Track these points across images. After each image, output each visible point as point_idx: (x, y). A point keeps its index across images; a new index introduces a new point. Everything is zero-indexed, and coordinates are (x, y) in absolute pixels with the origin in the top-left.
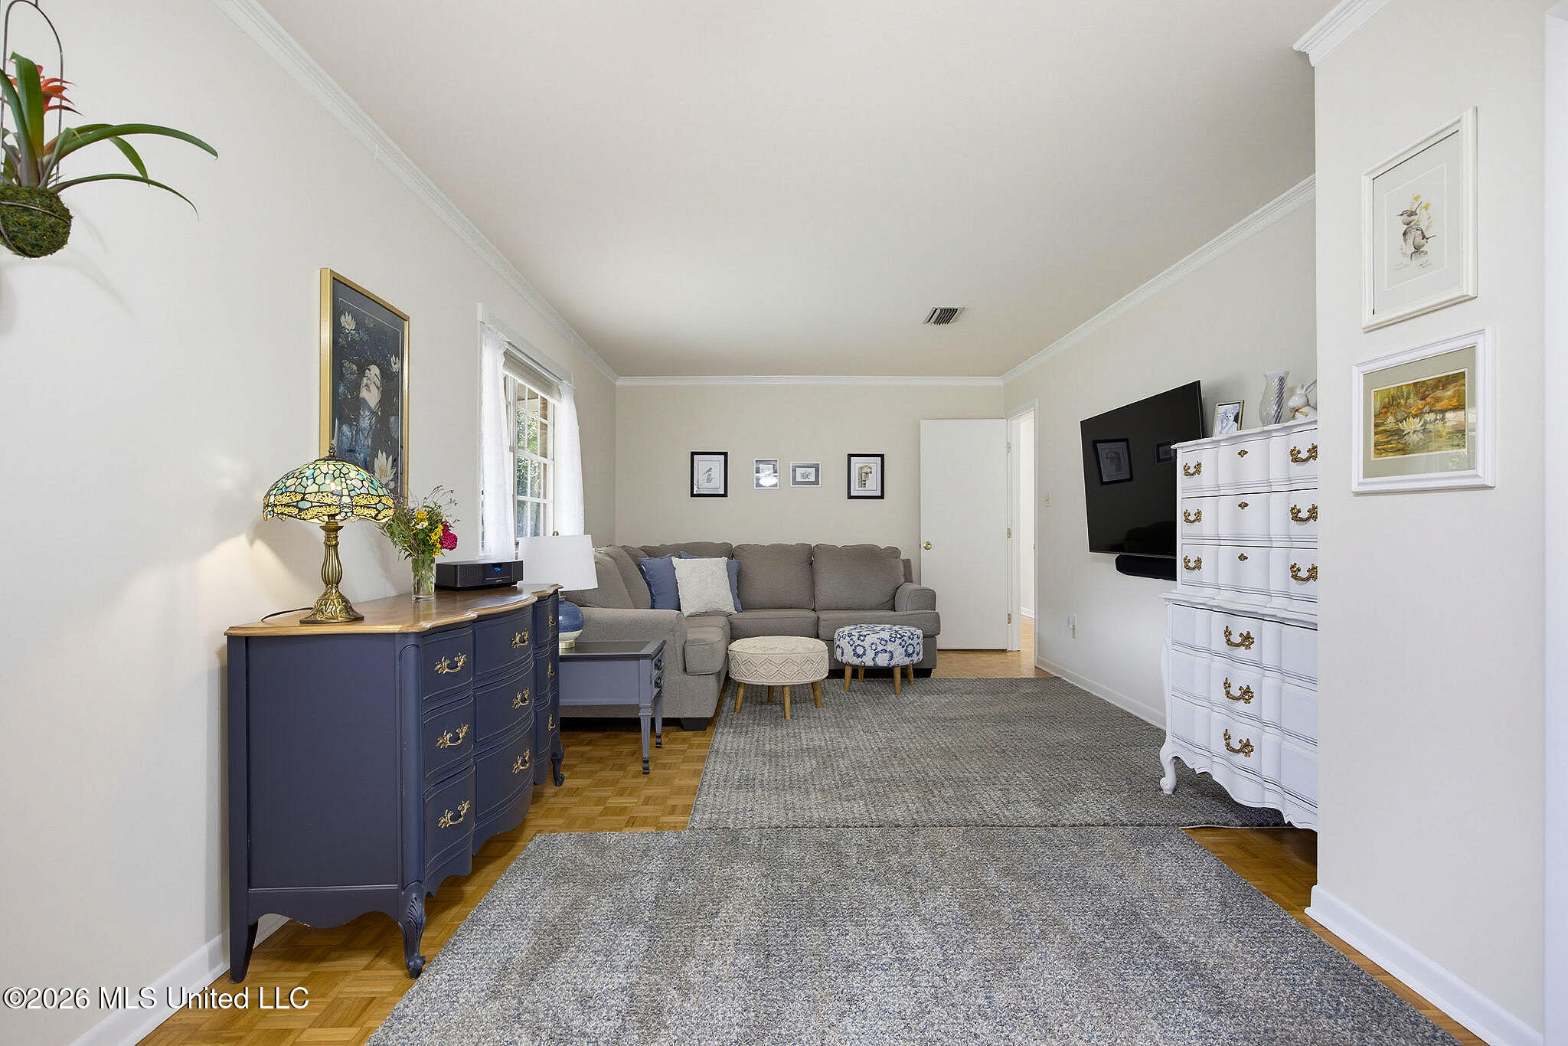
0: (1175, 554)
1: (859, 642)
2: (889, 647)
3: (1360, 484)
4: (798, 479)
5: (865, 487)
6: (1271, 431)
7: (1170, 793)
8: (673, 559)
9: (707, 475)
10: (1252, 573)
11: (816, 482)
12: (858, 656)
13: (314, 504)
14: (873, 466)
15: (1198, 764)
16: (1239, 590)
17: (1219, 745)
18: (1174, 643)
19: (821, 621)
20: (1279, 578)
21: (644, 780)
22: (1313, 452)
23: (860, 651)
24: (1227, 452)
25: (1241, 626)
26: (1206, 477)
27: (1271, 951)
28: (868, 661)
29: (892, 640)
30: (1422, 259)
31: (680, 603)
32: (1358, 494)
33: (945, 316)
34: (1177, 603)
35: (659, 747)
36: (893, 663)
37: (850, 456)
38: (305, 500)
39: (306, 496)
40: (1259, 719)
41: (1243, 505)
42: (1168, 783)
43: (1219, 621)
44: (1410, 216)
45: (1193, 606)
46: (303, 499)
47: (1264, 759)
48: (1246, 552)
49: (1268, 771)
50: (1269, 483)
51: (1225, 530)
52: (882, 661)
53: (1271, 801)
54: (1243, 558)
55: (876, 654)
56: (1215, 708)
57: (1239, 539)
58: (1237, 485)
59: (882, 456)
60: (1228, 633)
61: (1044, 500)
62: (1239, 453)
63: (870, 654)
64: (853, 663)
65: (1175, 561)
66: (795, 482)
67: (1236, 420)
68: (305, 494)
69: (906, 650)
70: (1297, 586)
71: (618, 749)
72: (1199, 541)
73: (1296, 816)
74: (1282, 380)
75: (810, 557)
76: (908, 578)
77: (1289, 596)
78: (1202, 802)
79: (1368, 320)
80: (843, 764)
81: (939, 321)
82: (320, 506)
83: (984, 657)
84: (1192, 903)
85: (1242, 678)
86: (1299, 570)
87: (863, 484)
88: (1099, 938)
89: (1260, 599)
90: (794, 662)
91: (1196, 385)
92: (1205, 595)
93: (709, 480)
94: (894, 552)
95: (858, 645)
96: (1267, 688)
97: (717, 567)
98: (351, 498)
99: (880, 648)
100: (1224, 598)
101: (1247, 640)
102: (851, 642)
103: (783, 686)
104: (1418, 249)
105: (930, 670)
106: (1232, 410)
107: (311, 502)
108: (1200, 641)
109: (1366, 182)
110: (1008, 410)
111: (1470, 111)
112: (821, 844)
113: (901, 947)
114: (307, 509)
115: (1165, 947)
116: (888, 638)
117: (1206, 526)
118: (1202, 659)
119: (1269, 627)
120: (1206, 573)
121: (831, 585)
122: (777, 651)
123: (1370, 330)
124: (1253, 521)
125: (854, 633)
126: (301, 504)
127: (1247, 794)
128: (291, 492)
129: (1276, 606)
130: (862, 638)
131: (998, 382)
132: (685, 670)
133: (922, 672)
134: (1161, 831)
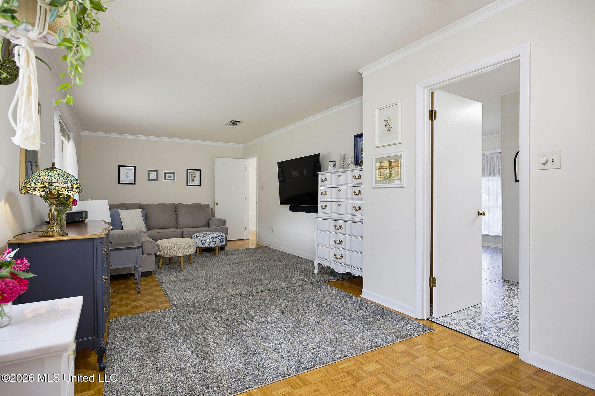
0: (318, 205)
1: (203, 239)
2: (215, 240)
3: (375, 186)
4: (167, 178)
5: (193, 182)
6: (348, 170)
7: (317, 274)
8: (119, 210)
9: (126, 175)
10: (342, 209)
11: (174, 179)
12: (203, 244)
13: (56, 187)
14: (197, 174)
15: (326, 264)
16: (338, 214)
17: (332, 258)
18: (318, 230)
19: (184, 233)
20: (350, 210)
21: (139, 296)
22: (360, 177)
23: (203, 242)
24: (334, 175)
25: (339, 224)
26: (328, 182)
27: (358, 305)
28: (207, 245)
29: (215, 237)
30: (390, 132)
31: (122, 227)
32: (374, 188)
33: (235, 123)
34: (319, 218)
35: (136, 284)
36: (216, 245)
37: (188, 170)
38: (52, 185)
39: (53, 184)
40: (345, 249)
41: (340, 190)
42: (316, 271)
43: (333, 223)
44: (387, 121)
45: (324, 219)
46: (51, 185)
47: (346, 260)
48: (340, 203)
49: (347, 263)
50: (347, 184)
51: (334, 197)
52: (212, 245)
53: (348, 270)
54: (339, 205)
55: (210, 242)
56: (331, 248)
57: (338, 200)
58: (338, 185)
59: (200, 170)
60: (335, 226)
61: (260, 187)
62: (339, 176)
63: (208, 243)
64: (201, 247)
65: (318, 207)
66: (165, 179)
67: (334, 166)
68: (52, 183)
69: (220, 241)
70: (355, 212)
71: (119, 286)
72: (326, 200)
73: (355, 273)
74: (344, 155)
75: (176, 208)
76: (213, 215)
77: (353, 215)
78: (326, 276)
79: (377, 145)
80: (214, 279)
81: (232, 125)
82: (59, 188)
83: (238, 242)
84: (336, 299)
85: (340, 238)
86: (356, 208)
87: (192, 180)
88: (319, 311)
89: (345, 216)
90: (185, 247)
91: (318, 155)
92: (328, 216)
93: (127, 177)
94: (207, 206)
95: (203, 240)
96: (347, 240)
97: (138, 213)
98: (72, 185)
99: (211, 240)
100: (334, 216)
101: (341, 227)
102: (200, 239)
103: (180, 256)
104: (389, 129)
105: (224, 248)
106: (332, 163)
107: (55, 186)
108: (327, 229)
109: (377, 110)
110: (245, 155)
111: (401, 100)
112: (226, 303)
113: (270, 324)
114: (53, 189)
115: (335, 309)
116: (214, 236)
117: (328, 196)
118: (327, 234)
119: (348, 224)
120: (328, 209)
121: (184, 219)
122: (178, 243)
123: (377, 147)
124: (342, 195)
125: (201, 235)
126: (50, 187)
127: (341, 270)
128: (44, 182)
129: (349, 218)
130: (204, 237)
131: (241, 146)
132: (142, 253)
133: (222, 248)
134: (320, 284)
